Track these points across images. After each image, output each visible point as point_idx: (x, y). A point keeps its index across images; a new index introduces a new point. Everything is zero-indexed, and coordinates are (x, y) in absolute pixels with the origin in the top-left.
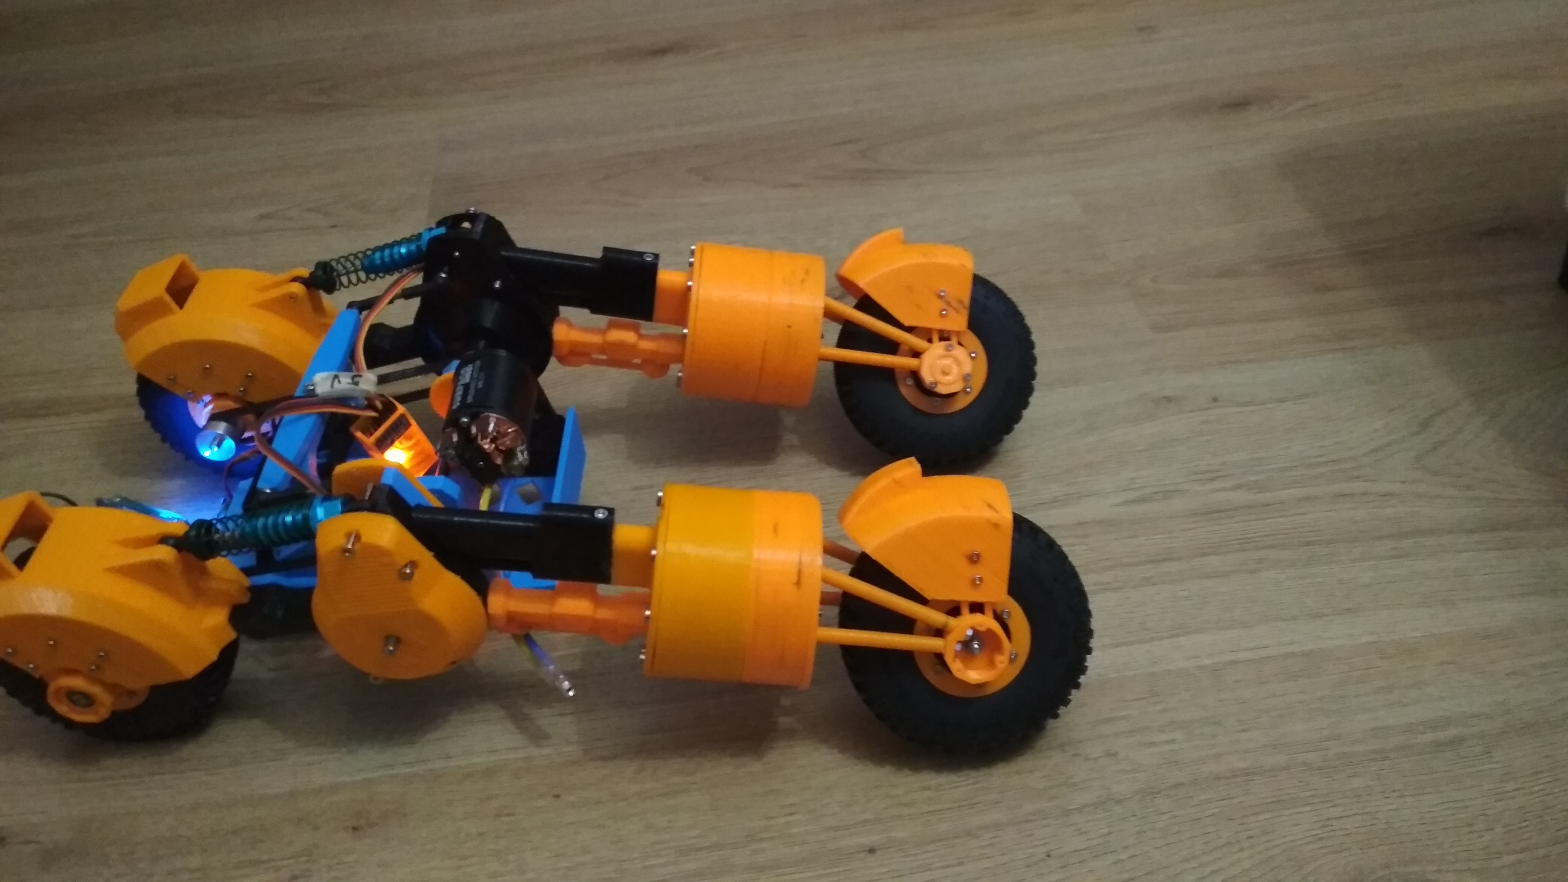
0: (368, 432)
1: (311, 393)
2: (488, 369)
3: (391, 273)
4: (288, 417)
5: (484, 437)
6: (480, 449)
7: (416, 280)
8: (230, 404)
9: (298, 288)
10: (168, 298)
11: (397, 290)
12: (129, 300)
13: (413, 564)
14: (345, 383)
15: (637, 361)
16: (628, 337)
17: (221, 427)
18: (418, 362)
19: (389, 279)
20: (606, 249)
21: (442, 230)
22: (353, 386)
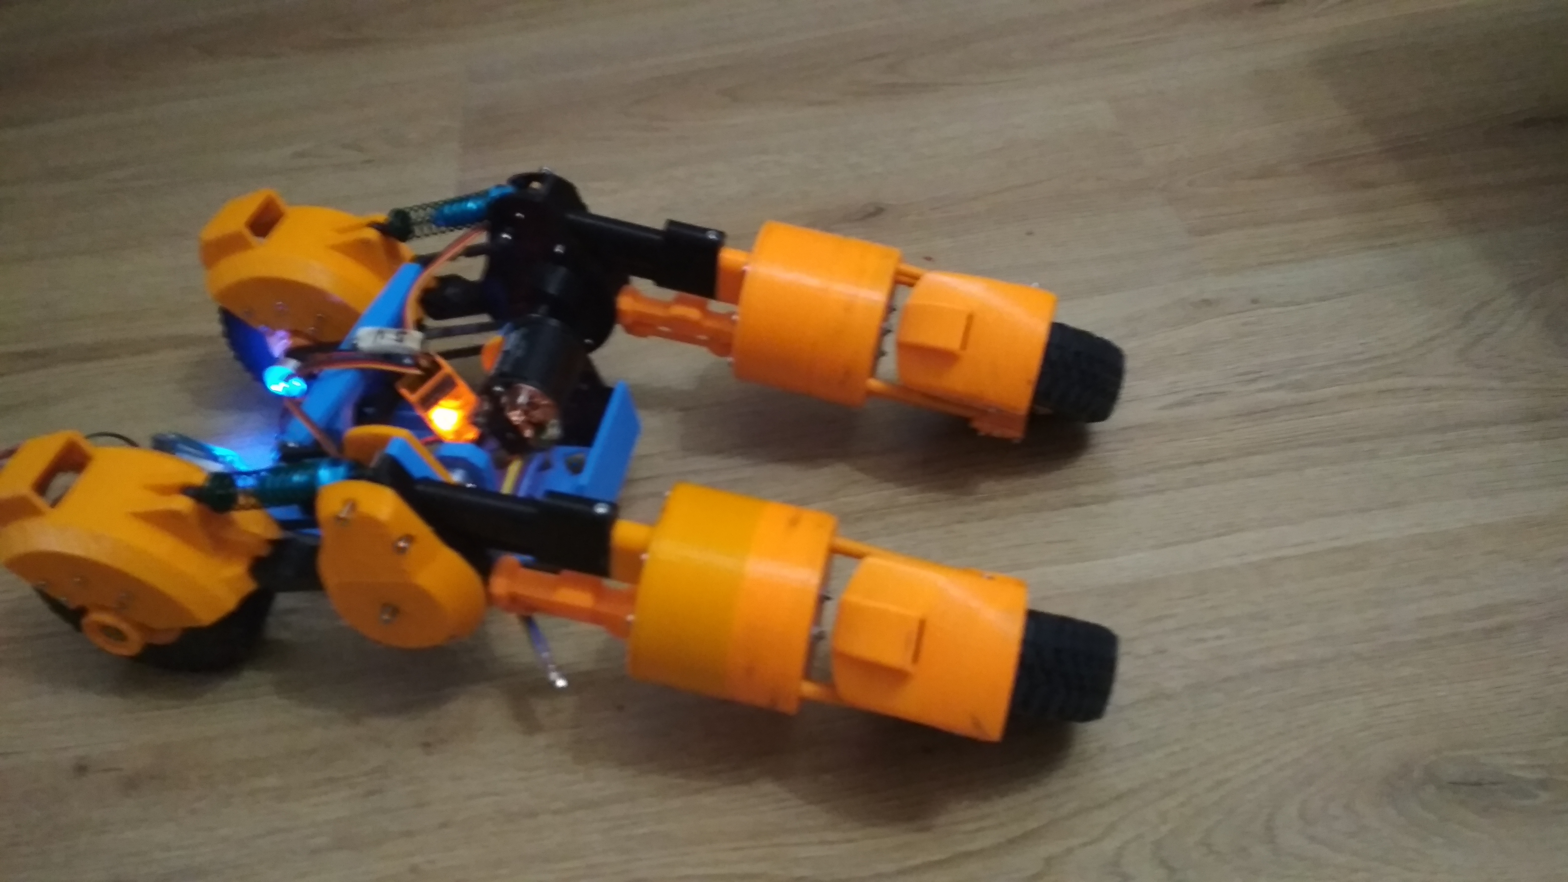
0: (413, 389)
1: (354, 348)
2: (530, 339)
3: (460, 227)
4: (329, 370)
5: (515, 407)
6: (508, 422)
7: (481, 238)
8: (301, 342)
9: (372, 234)
10: (247, 233)
11: (459, 248)
12: (213, 231)
13: (409, 538)
14: (389, 341)
15: (703, 337)
16: (692, 313)
17: (292, 365)
18: (484, 318)
19: (457, 234)
20: (672, 223)
21: (510, 189)
22: (398, 344)
